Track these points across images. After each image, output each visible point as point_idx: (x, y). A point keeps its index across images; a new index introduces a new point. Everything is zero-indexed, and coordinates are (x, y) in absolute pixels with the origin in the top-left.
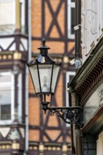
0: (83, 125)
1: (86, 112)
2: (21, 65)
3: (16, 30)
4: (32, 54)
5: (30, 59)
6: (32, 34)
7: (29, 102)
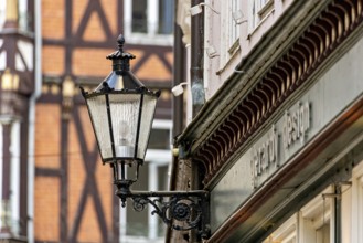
0: (209, 234)
1: (217, 204)
2: (19, 102)
3: (7, 24)
4: (43, 77)
5: (39, 89)
6: (43, 31)
7: (36, 188)
